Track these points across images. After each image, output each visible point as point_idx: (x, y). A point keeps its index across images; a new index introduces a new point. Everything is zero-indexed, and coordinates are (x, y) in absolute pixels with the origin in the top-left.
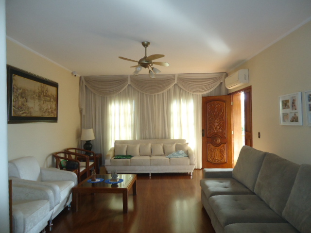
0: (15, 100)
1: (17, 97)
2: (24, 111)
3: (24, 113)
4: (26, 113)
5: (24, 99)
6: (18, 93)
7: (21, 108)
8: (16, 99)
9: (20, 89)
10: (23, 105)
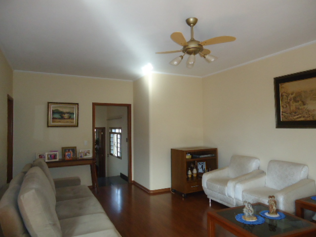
0: (285, 106)
1: (289, 103)
2: (300, 115)
3: (300, 117)
4: (304, 117)
5: (300, 102)
6: (289, 98)
7: (295, 113)
8: (287, 105)
9: (292, 94)
10: (299, 109)
